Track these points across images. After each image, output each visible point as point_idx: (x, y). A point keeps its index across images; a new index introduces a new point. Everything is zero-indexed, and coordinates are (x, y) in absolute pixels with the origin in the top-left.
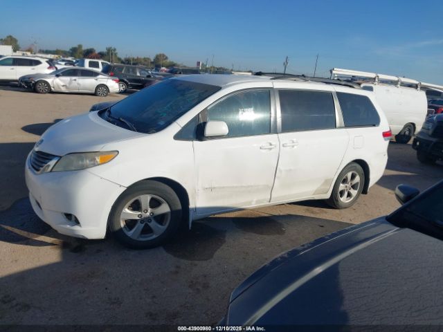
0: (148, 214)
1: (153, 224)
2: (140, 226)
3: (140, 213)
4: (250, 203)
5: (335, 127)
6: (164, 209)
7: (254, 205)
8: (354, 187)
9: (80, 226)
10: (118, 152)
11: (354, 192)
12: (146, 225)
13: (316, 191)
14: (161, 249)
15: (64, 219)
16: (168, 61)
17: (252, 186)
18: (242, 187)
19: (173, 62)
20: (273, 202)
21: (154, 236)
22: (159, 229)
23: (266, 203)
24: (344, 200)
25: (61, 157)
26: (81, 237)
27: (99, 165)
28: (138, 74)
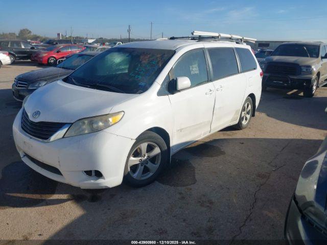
0: (146, 157)
1: (150, 165)
2: (141, 169)
3: (140, 158)
4: (200, 136)
5: (239, 73)
6: (157, 151)
7: (202, 137)
8: (248, 113)
9: (104, 179)
10: (124, 112)
11: (248, 116)
12: (145, 167)
13: (232, 120)
14: (157, 182)
15: (85, 176)
16: (32, 34)
17: (202, 123)
18: (197, 125)
19: (35, 35)
20: (212, 132)
21: (151, 174)
22: (154, 167)
23: (208, 134)
24: (244, 123)
25: (72, 124)
26: (104, 188)
27: (112, 125)
28: (23, 47)
